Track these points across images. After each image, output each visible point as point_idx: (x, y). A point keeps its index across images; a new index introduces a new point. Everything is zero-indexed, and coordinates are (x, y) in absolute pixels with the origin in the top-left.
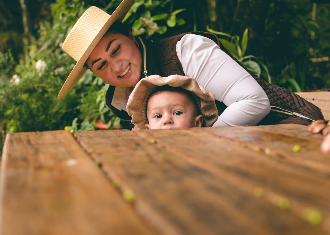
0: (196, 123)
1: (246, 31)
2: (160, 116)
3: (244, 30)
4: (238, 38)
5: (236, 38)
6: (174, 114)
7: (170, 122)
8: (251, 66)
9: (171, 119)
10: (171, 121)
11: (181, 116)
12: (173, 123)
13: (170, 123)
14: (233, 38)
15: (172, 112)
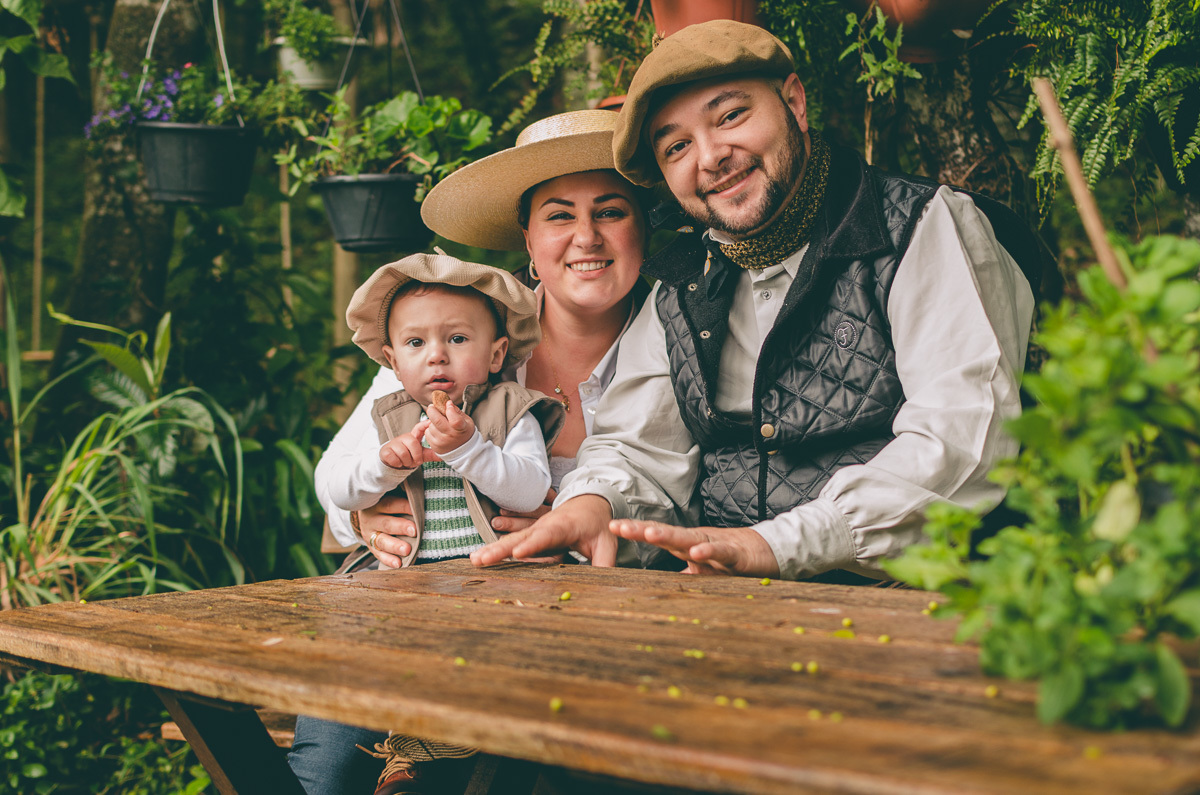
0: (493, 356)
1: (166, 319)
2: (418, 342)
3: (160, 317)
4: (144, 339)
5: (138, 338)
6: (449, 342)
7: (444, 361)
8: (185, 412)
9: (445, 353)
10: (444, 358)
11: (465, 345)
12: (448, 363)
13: (442, 362)
14: (131, 337)
15: (447, 338)
